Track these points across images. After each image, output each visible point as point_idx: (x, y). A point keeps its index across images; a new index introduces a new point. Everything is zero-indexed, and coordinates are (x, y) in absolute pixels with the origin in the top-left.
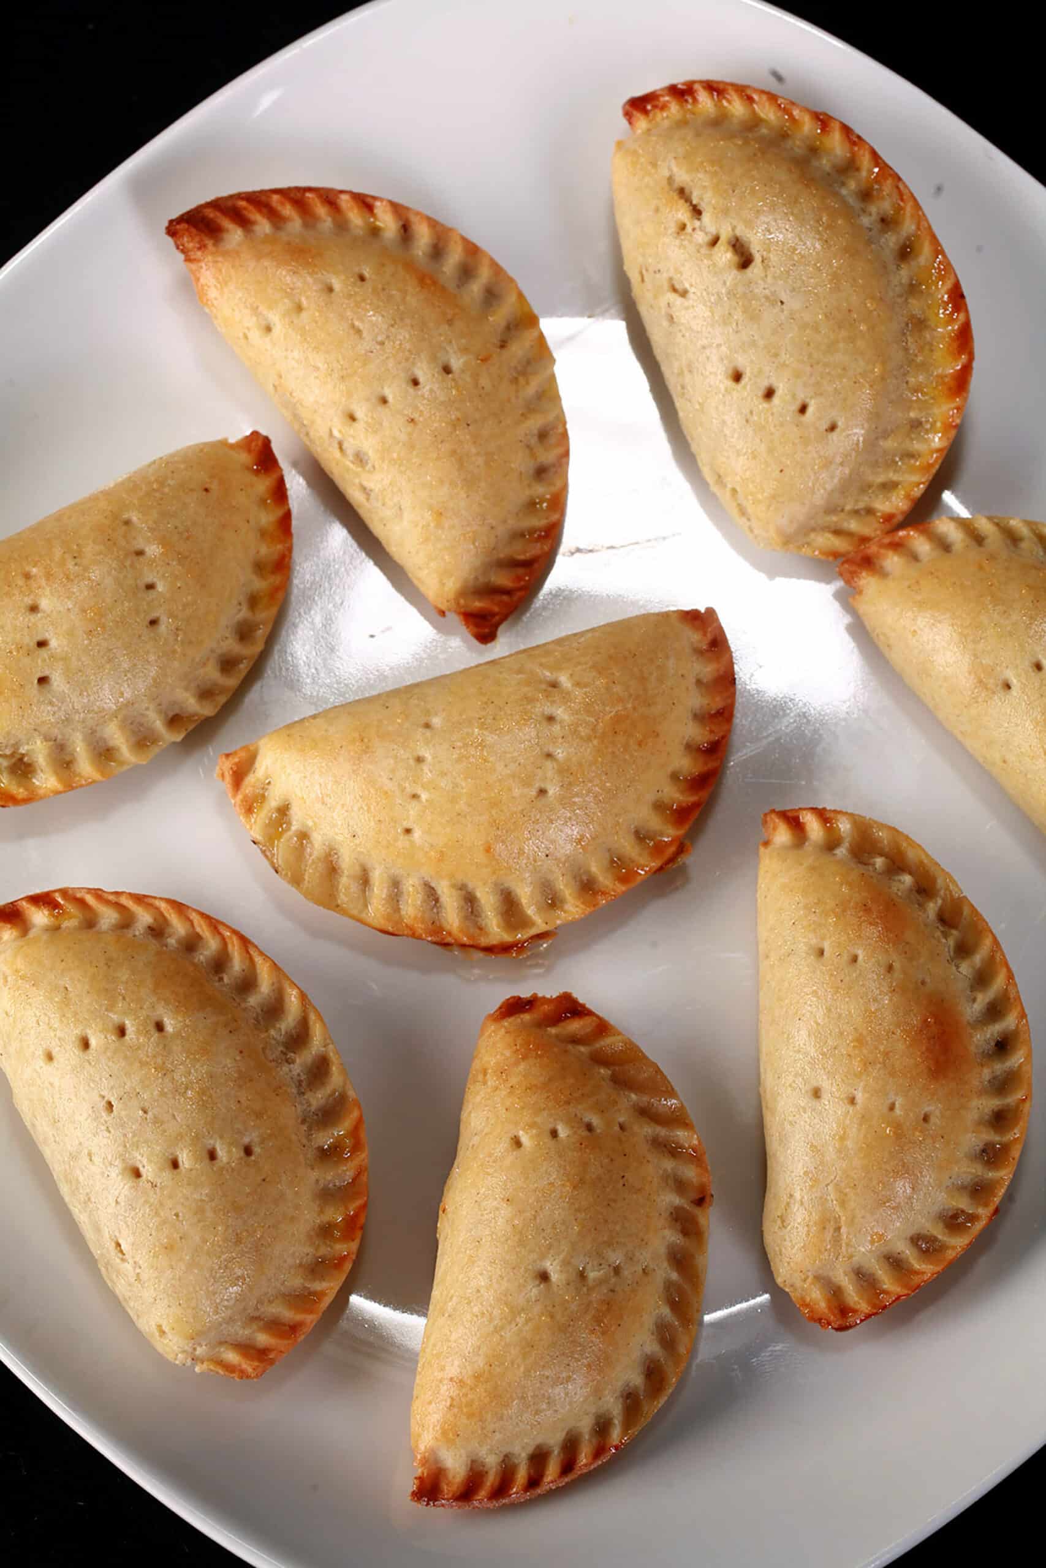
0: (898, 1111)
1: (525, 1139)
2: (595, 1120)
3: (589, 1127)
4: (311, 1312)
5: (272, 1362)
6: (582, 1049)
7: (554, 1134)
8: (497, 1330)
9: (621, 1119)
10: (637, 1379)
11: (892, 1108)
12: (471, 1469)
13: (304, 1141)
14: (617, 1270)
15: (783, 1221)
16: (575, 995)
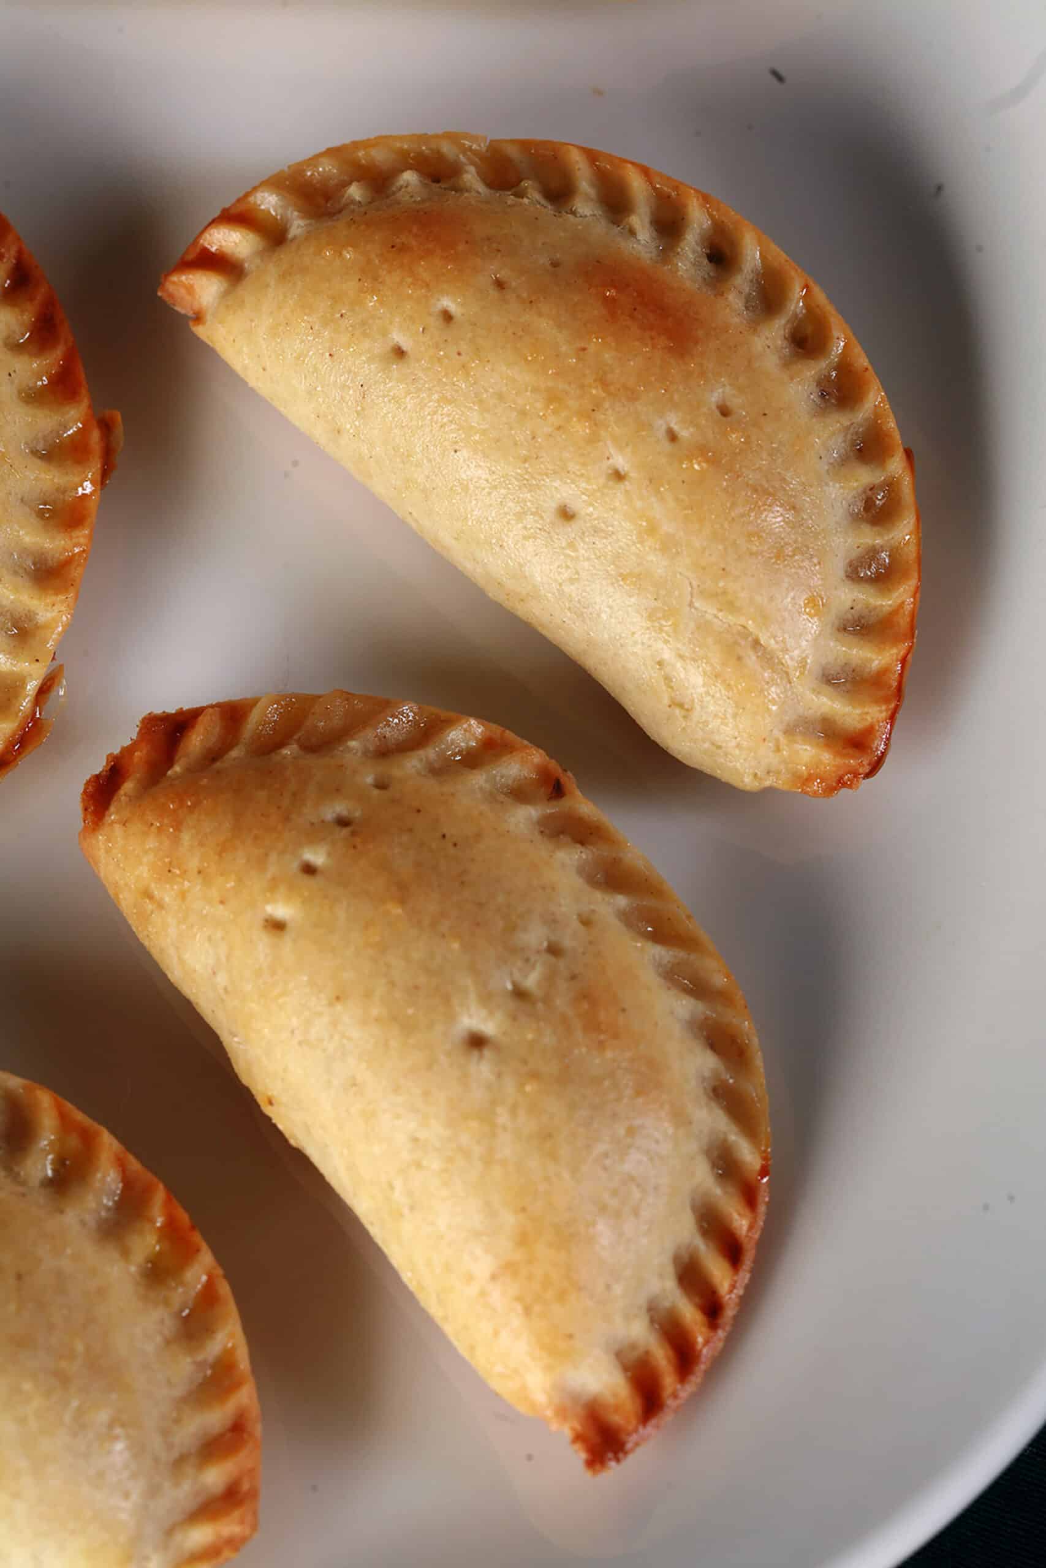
0: (684, 433)
1: (281, 910)
2: (339, 808)
3: (343, 822)
4: (236, 1386)
5: (253, 1494)
6: (234, 753)
7: (309, 870)
8: (488, 1160)
9: (370, 780)
10: (706, 1062)
11: (673, 437)
12: (625, 1368)
13: (19, 1191)
14: (554, 950)
15: (681, 706)
16: (158, 711)
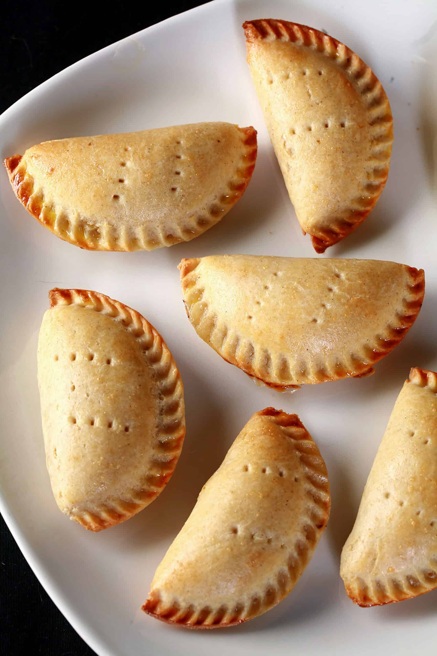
0: (420, 516)
1: (250, 469)
2: (285, 472)
3: (281, 474)
4: (130, 511)
5: (105, 527)
6: (292, 440)
7: (264, 471)
8: (205, 546)
9: (297, 476)
10: (262, 594)
11: (418, 513)
12: (173, 606)
13: (154, 435)
14: (269, 541)
15: (352, 547)
16: (299, 417)
